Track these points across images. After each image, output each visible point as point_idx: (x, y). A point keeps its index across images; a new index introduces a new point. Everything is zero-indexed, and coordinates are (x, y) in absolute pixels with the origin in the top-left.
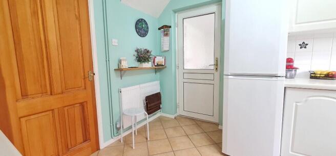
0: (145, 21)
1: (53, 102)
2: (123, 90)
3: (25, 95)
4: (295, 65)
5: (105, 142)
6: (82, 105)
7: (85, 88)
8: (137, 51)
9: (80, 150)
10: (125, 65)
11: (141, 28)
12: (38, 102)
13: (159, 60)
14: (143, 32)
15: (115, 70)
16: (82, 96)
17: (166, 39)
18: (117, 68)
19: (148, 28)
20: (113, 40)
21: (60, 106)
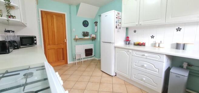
0: (87, 21)
1: (55, 47)
2: (76, 46)
3: (49, 44)
4: (130, 39)
5: (70, 62)
6: (63, 49)
7: (64, 44)
8: (83, 32)
9: (62, 62)
10: (77, 37)
11: (85, 24)
12: (52, 46)
13: (93, 36)
14: (86, 25)
15: (74, 39)
16: (62, 46)
17: (96, 27)
18: (74, 38)
19: (88, 23)
20: (73, 29)
21: (57, 48)
